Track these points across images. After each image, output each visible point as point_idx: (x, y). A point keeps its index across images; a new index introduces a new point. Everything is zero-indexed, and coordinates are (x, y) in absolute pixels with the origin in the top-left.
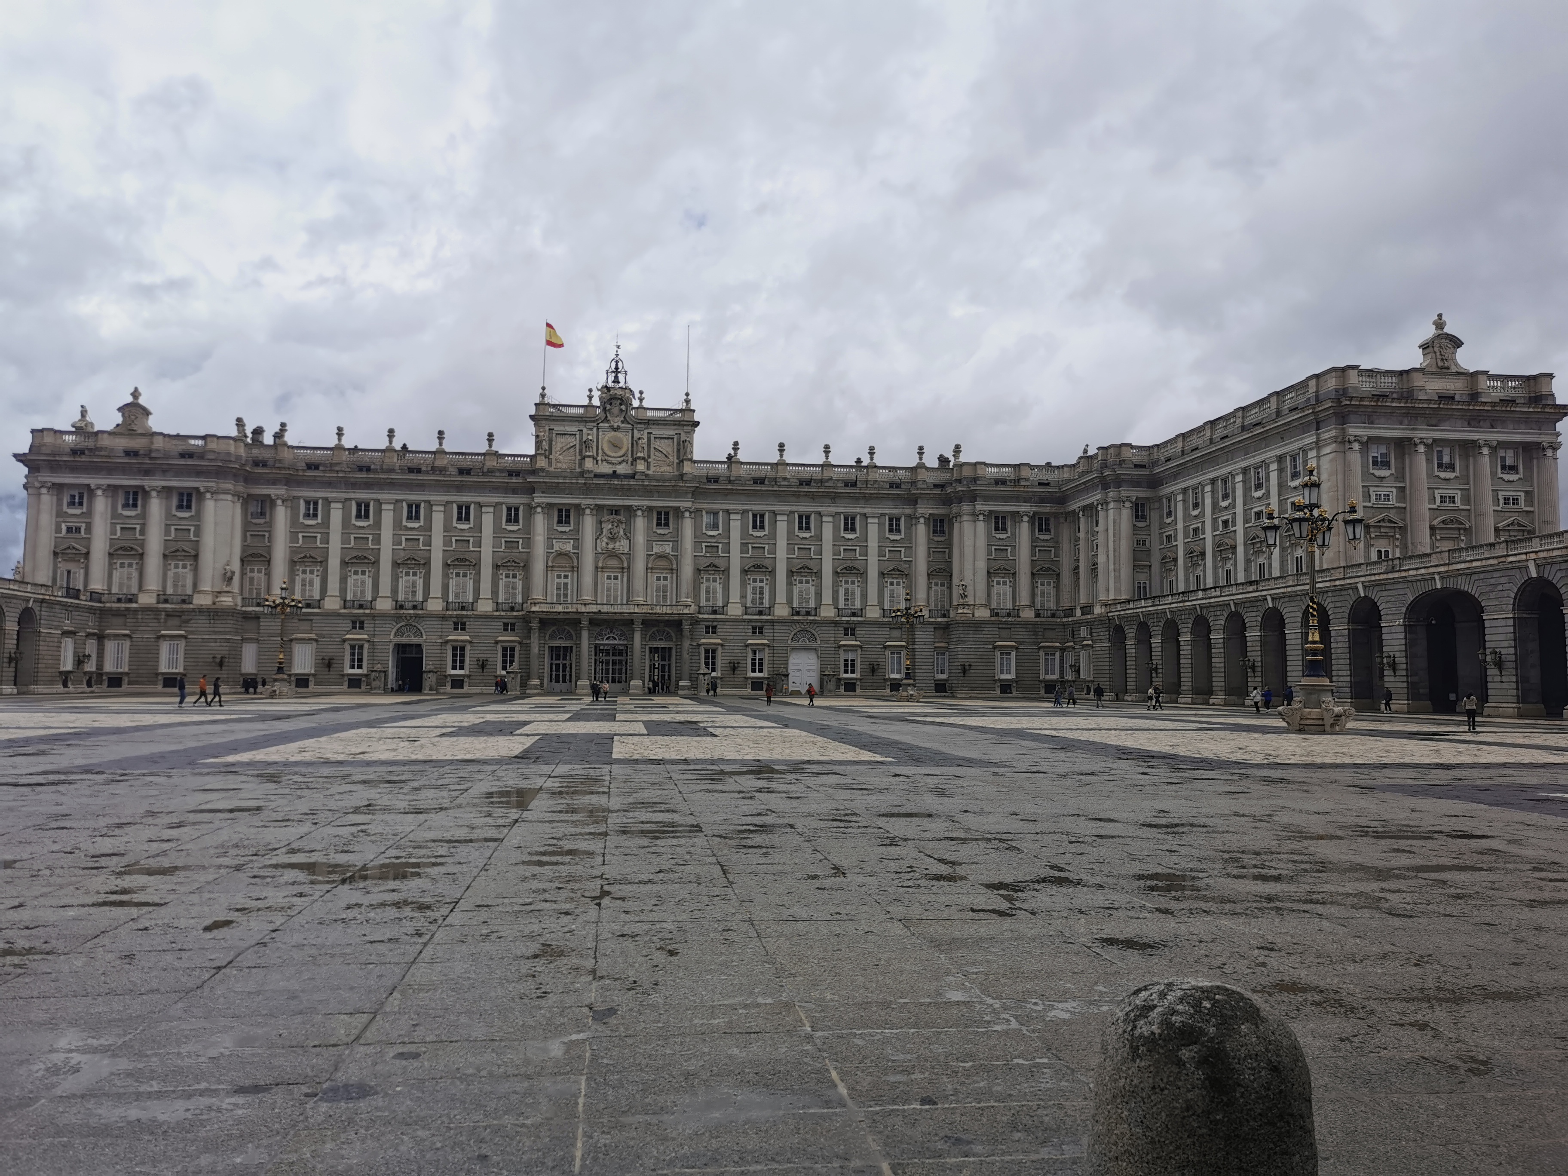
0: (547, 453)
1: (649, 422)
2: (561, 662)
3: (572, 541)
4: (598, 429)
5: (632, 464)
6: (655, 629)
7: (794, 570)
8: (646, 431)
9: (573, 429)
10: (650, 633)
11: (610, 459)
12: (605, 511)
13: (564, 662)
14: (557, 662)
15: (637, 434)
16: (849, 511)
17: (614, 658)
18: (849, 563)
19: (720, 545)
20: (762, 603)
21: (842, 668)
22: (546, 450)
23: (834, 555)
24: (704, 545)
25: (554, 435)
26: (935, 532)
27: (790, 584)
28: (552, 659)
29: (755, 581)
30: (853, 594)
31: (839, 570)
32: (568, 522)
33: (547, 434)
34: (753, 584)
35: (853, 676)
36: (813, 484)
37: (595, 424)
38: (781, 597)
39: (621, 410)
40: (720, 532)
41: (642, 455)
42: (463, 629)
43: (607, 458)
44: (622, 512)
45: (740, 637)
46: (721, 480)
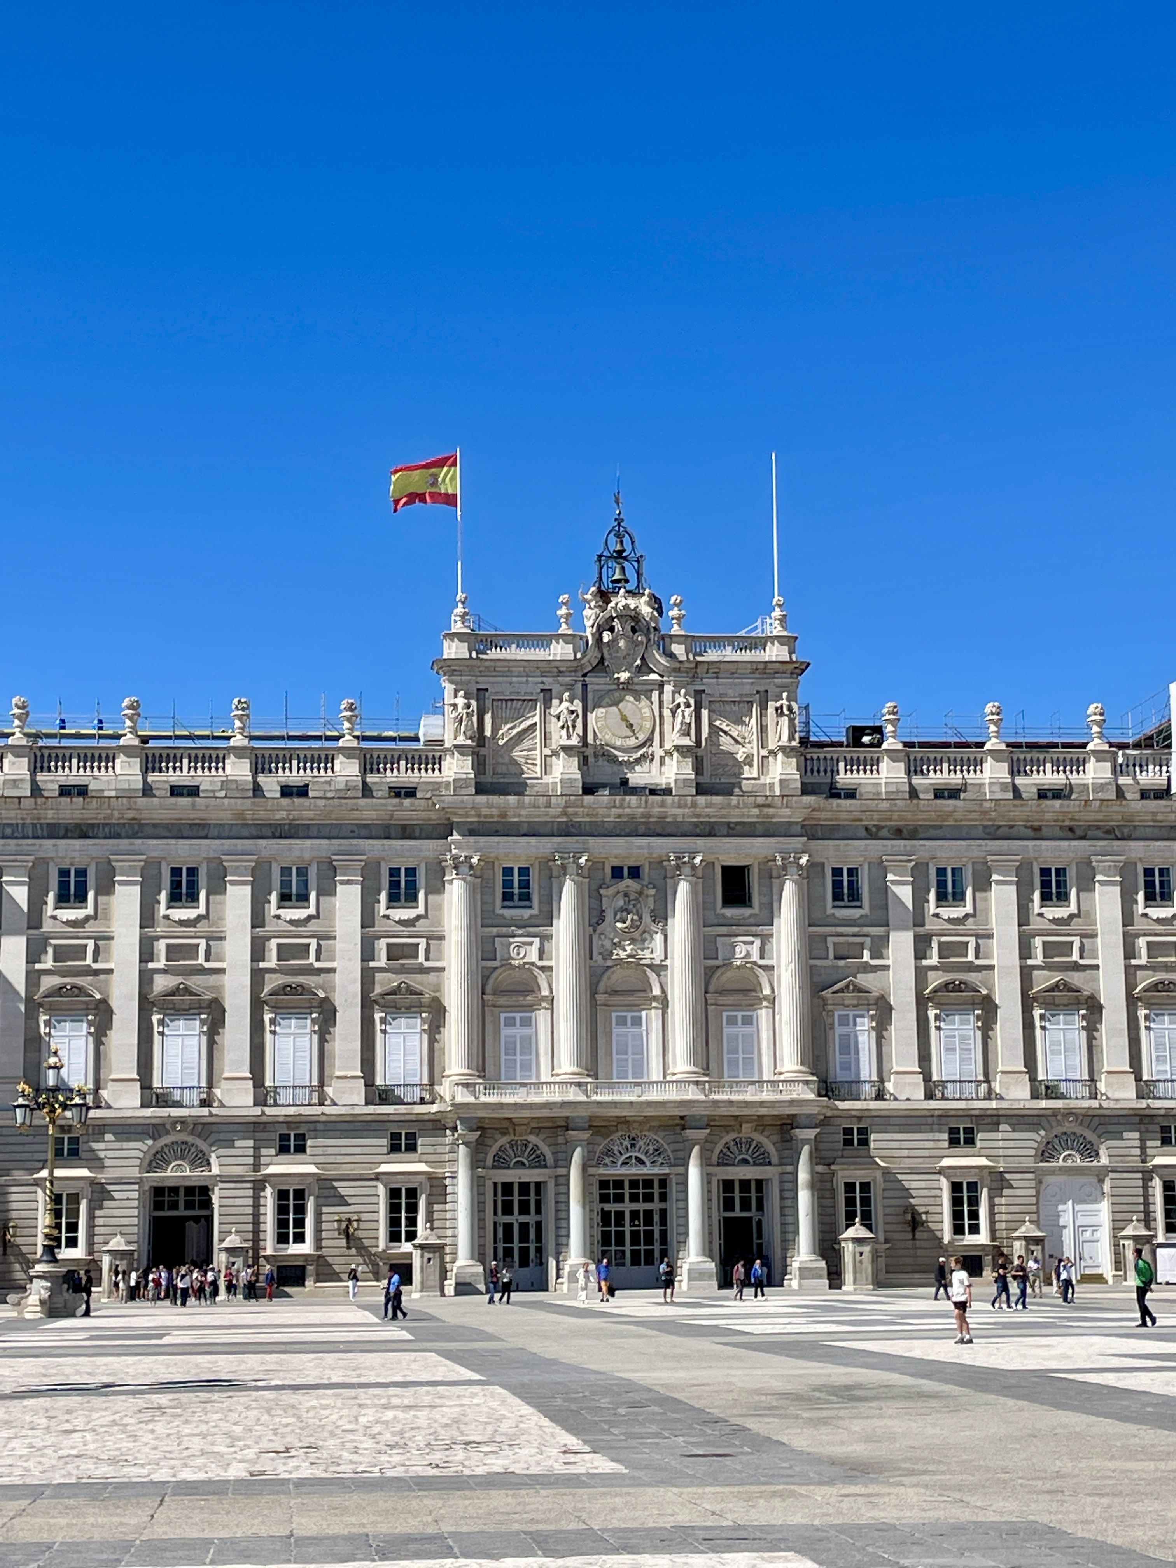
1: (698, 668)
2: (516, 1219)
3: (537, 940)
4: (585, 686)
5: (662, 763)
6: (729, 1137)
7: (1037, 994)
9: (530, 686)
10: (719, 1147)
11: (613, 753)
12: (608, 871)
13: (524, 1219)
14: (507, 1219)
16: (1157, 858)
17: (635, 1206)
19: (868, 940)
20: (968, 1072)
21: (1162, 1219)
23: (1125, 957)
24: (831, 941)
25: (488, 703)
27: (1028, 1026)
28: (495, 1214)
31: (1137, 992)
32: (526, 897)
34: (945, 1030)
36: (1070, 795)
37: (578, 676)
38: (1009, 1056)
39: (635, 644)
40: (866, 910)
41: (687, 742)
42: (300, 1149)
43: (606, 751)
44: (645, 871)
45: (926, 1153)
46: (863, 790)
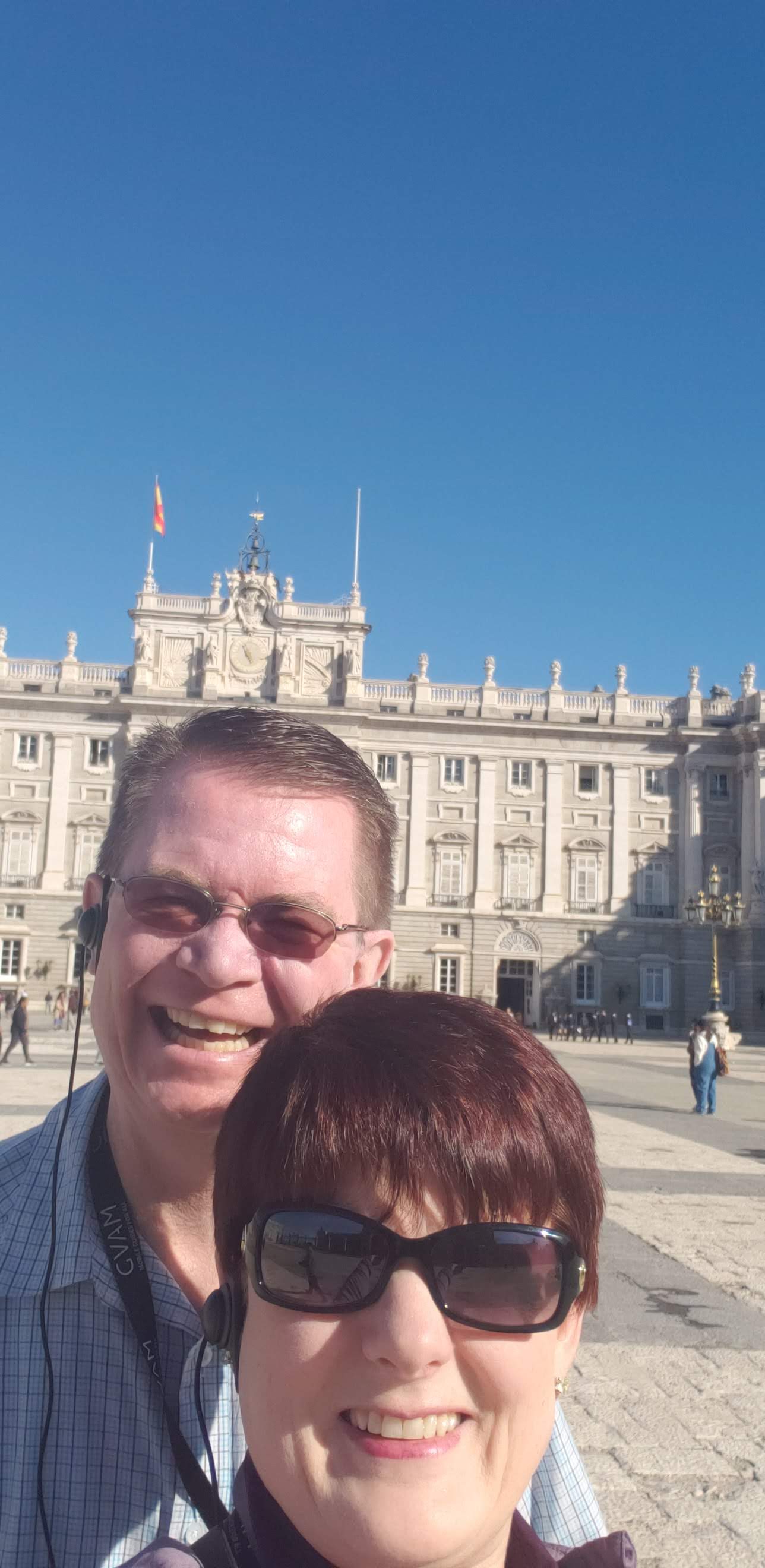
0: (151, 664)
1: (297, 624)
4: (225, 631)
5: (273, 683)
7: (504, 842)
8: (294, 637)
9: (190, 629)
11: (241, 675)
15: (281, 641)
16: (589, 758)
18: (585, 836)
20: (456, 890)
21: (574, 990)
22: (150, 660)
23: (565, 822)
25: (163, 639)
26: (713, 792)
27: (500, 862)
29: (447, 856)
30: (592, 881)
31: (572, 845)
33: (153, 637)
34: (444, 862)
35: (590, 1002)
36: (533, 718)
37: (221, 624)
38: (486, 880)
39: (258, 606)
41: (288, 670)
42: (21, 915)
43: (237, 674)
45: (424, 940)
46: (401, 709)
